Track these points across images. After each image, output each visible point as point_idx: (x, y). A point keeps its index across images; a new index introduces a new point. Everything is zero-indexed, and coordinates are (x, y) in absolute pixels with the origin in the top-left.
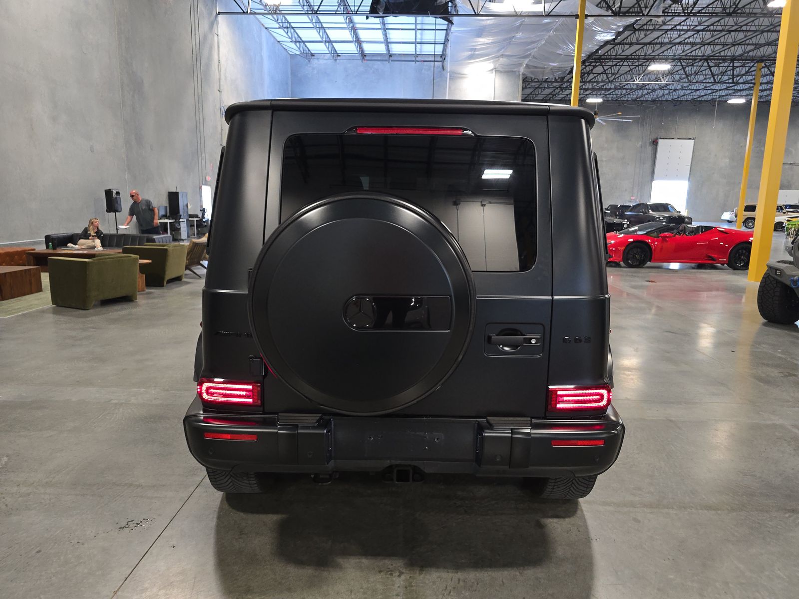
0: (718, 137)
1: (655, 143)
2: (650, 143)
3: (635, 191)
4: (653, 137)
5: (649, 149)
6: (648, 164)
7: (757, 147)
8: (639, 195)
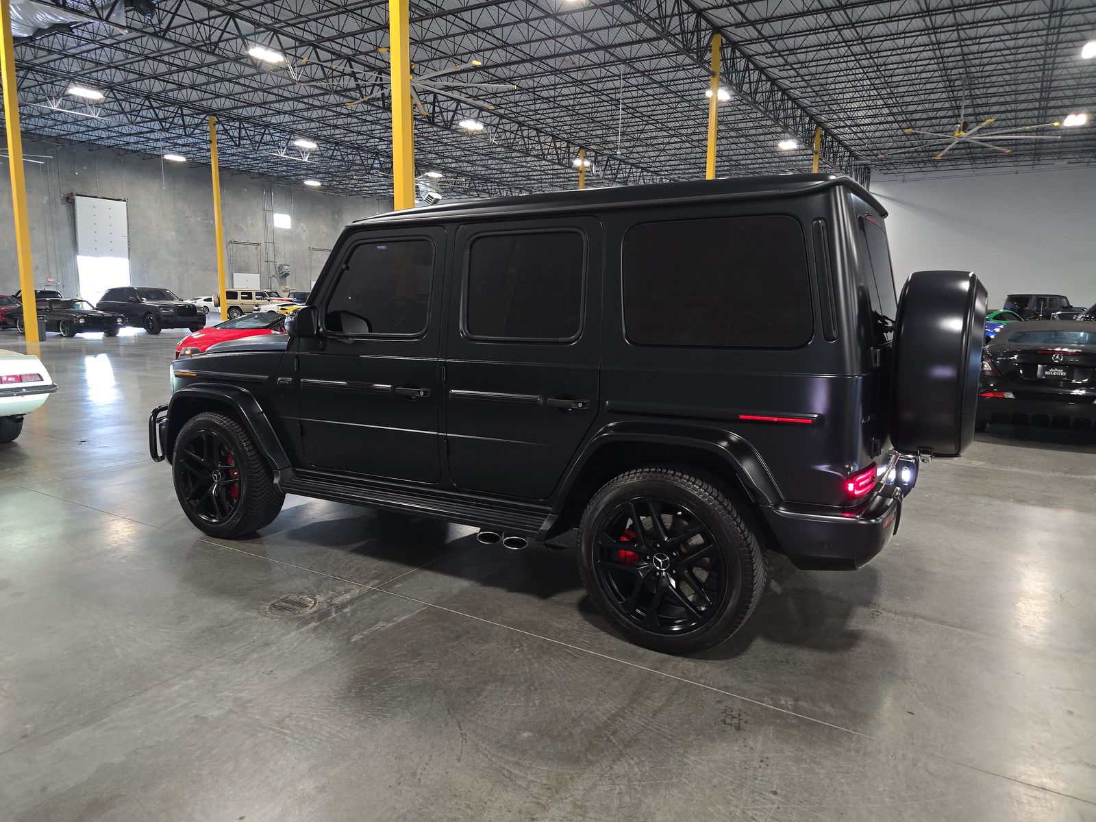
0: (156, 202)
1: (70, 200)
2: (62, 200)
3: (53, 269)
4: (66, 190)
5: (63, 209)
6: (66, 230)
7: (205, 220)
8: (60, 276)
